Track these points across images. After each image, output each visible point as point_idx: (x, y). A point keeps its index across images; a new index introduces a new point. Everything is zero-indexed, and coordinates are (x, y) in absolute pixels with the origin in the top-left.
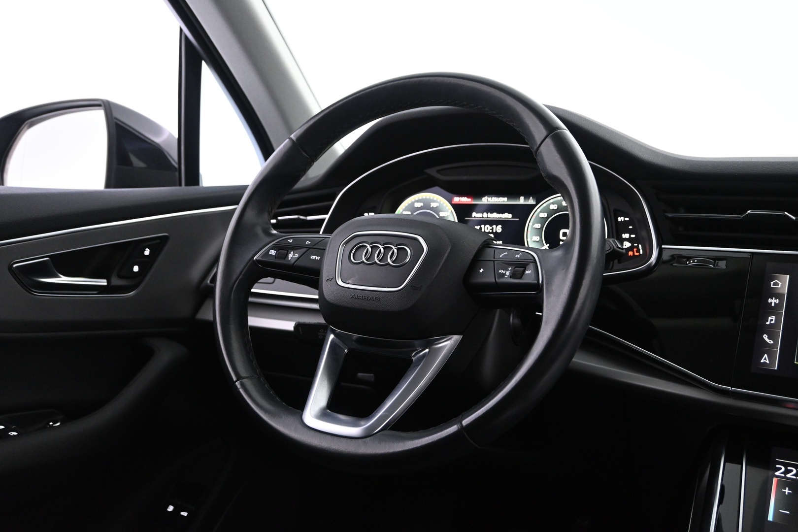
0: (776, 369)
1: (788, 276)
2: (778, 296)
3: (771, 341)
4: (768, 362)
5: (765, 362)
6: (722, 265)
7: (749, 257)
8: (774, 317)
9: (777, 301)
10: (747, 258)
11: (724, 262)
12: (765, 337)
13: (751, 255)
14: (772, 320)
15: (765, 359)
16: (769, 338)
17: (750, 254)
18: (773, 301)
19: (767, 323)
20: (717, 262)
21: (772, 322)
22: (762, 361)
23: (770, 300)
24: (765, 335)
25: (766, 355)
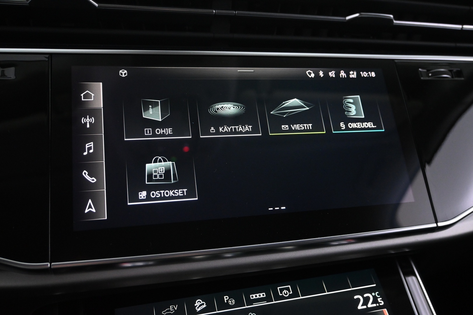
0: (106, 218)
1: (101, 83)
2: (92, 113)
3: (93, 178)
4: (94, 210)
5: (90, 211)
6: (11, 73)
7: (47, 59)
8: (92, 143)
9: (93, 120)
10: (45, 61)
11: (12, 69)
12: (85, 174)
13: (48, 58)
14: (90, 149)
15: (90, 208)
16: (90, 175)
17: (47, 56)
18: (88, 121)
19: (85, 154)
21: (91, 151)
22: (87, 211)
23: (83, 120)
24: (85, 171)
25: (90, 201)
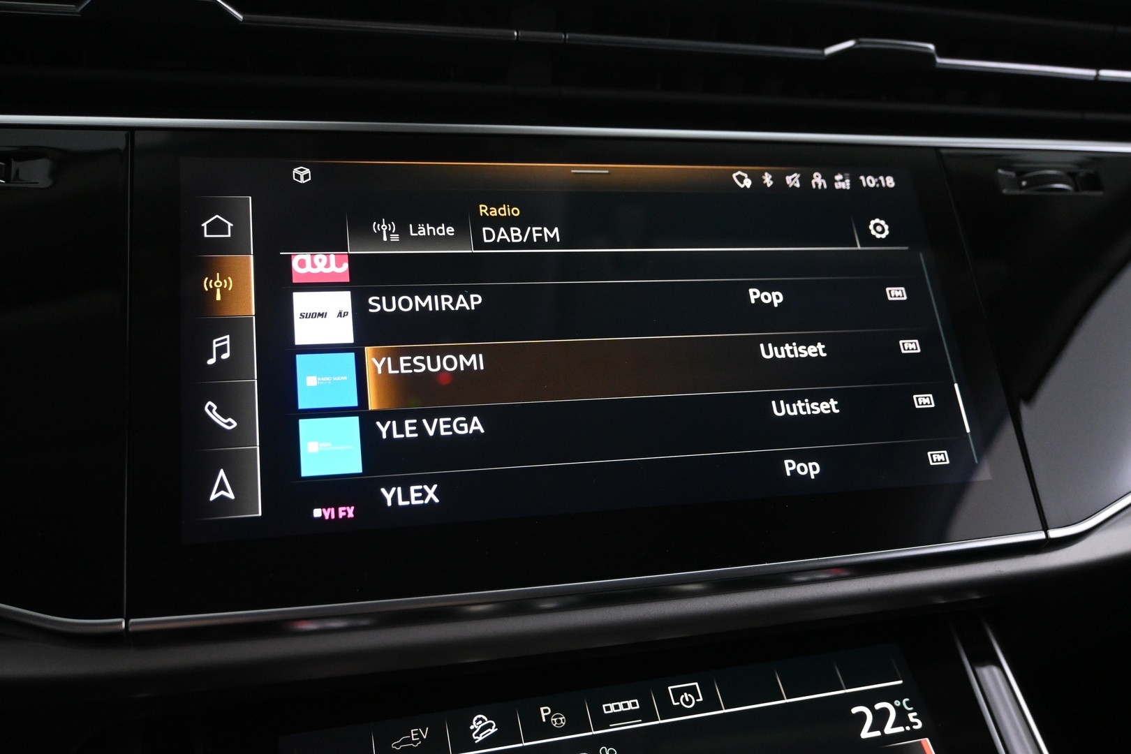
0: (260, 514)
1: (250, 197)
3: (230, 420)
4: (231, 495)
5: (222, 496)
6: (37, 174)
8: (228, 337)
9: (229, 284)
11: (43, 164)
12: (212, 411)
14: (222, 350)
15: (222, 489)
16: (223, 412)
18: (217, 285)
19: (211, 362)
20: (15, 165)
21: (225, 356)
22: (214, 495)
23: (207, 284)
24: (210, 403)
25: (222, 474)
